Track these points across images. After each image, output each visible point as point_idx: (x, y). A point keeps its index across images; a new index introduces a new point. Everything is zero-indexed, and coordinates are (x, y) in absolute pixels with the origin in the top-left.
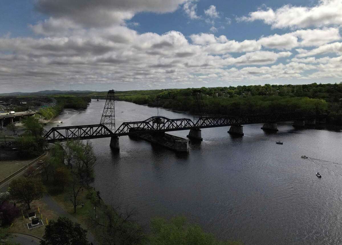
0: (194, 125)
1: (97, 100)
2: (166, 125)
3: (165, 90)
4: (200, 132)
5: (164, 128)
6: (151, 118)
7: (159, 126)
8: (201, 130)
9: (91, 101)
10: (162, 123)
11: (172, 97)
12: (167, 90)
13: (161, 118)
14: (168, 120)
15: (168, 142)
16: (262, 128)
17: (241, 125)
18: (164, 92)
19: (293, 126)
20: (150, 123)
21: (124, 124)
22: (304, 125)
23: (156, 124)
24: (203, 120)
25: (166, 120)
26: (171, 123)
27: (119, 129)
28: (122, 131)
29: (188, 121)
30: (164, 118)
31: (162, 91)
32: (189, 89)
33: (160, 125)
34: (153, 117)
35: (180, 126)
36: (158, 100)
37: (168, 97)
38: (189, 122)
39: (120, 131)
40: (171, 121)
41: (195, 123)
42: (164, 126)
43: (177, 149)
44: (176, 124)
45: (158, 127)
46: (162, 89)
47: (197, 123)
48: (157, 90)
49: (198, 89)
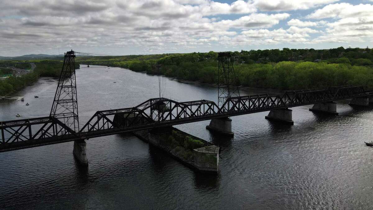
0: (220, 110)
1: (87, 66)
2: (174, 112)
3: (167, 55)
4: (229, 122)
5: (171, 117)
6: (148, 101)
7: (162, 116)
8: (231, 120)
9: (80, 67)
10: (167, 111)
11: (175, 63)
12: (170, 54)
13: (165, 102)
14: (177, 104)
15: (178, 147)
16: (310, 110)
17: (289, 108)
18: (166, 56)
19: (351, 105)
20: (145, 111)
21: (98, 113)
22: (368, 103)
23: (156, 112)
24: (233, 103)
25: (173, 105)
26: (183, 109)
27: (88, 124)
28: (93, 127)
29: (210, 105)
30: (171, 101)
31: (163, 56)
32: (195, 53)
33: (163, 114)
34: (151, 100)
35: (196, 114)
36: (159, 67)
37: (171, 63)
38: (212, 107)
39: (90, 127)
40: (183, 106)
41: (220, 107)
42: (170, 114)
43: (198, 166)
44: (191, 110)
45: (159, 118)
46: (164, 54)
47: (223, 107)
48: (157, 55)
49: (206, 53)
